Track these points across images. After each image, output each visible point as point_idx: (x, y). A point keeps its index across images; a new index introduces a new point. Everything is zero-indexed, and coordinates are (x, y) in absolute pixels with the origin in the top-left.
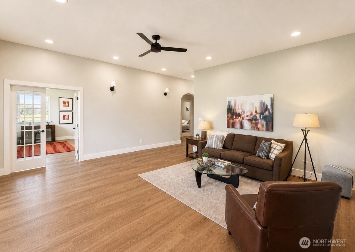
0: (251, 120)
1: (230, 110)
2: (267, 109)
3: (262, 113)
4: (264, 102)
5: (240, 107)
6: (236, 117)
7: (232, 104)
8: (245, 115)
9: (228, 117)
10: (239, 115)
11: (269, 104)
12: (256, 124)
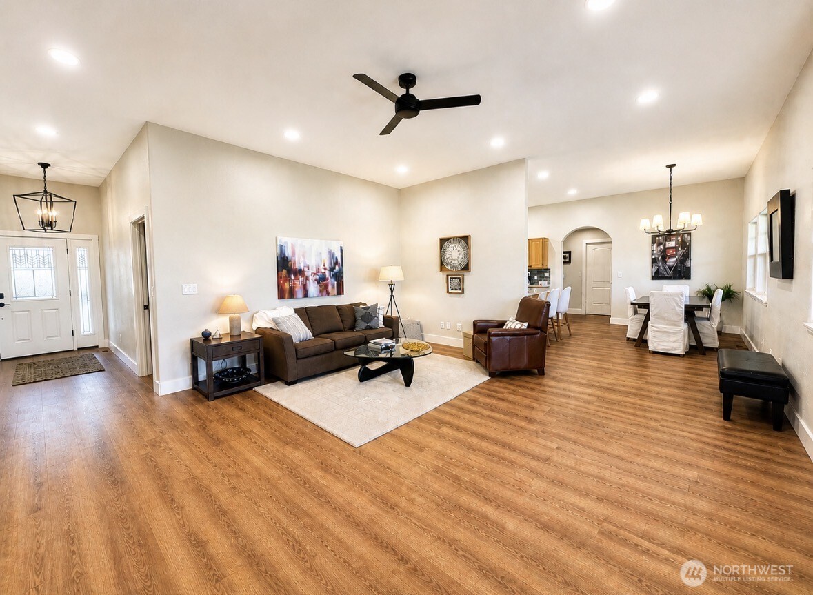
0: (318, 281)
1: (284, 264)
2: (336, 263)
3: (332, 269)
4: (332, 251)
5: (302, 259)
6: (295, 275)
7: (288, 253)
8: (311, 271)
9: (279, 278)
10: (300, 272)
11: (338, 255)
12: (326, 287)
